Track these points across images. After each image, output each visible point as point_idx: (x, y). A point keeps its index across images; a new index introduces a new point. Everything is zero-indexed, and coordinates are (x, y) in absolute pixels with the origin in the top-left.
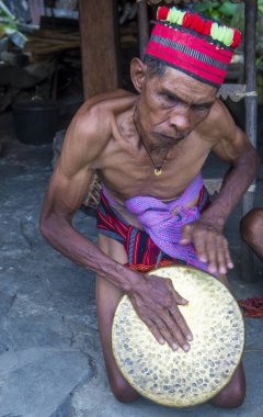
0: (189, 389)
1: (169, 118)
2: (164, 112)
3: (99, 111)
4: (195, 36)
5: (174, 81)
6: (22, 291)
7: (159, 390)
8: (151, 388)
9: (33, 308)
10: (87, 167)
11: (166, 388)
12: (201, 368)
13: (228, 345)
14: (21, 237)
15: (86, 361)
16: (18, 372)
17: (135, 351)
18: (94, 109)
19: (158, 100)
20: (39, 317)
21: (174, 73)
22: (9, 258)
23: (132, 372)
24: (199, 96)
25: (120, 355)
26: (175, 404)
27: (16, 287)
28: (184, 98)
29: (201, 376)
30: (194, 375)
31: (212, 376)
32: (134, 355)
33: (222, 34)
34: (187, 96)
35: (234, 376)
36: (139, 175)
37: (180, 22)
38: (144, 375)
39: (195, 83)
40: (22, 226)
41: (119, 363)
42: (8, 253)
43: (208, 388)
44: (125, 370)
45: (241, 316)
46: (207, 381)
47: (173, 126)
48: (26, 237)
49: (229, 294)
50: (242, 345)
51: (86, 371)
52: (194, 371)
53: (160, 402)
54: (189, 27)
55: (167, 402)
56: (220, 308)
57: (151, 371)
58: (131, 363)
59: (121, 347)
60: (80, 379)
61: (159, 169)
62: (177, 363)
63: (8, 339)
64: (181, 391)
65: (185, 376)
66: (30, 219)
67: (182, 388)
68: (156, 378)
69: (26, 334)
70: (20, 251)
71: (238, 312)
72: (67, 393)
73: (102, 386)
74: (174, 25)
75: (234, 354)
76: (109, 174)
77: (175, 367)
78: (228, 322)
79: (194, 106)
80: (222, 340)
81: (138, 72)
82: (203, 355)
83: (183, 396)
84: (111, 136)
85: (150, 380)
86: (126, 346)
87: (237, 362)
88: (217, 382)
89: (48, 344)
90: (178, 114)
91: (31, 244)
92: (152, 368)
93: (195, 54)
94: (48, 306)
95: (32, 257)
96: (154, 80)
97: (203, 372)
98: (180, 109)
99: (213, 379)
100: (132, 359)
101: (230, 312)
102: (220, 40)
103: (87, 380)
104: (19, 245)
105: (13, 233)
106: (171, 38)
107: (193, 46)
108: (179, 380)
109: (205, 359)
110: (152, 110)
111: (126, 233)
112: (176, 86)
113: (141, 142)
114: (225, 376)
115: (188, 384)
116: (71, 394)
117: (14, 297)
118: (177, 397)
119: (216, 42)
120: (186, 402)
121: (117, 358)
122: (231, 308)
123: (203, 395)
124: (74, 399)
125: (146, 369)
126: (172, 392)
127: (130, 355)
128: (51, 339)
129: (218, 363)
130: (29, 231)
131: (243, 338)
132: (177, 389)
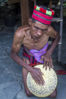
0: (44, 93)
1: (37, 33)
2: (36, 31)
3: (21, 30)
4: (42, 13)
5: (37, 24)
6: (6, 67)
7: (37, 93)
8: (36, 93)
9: (9, 72)
10: (20, 43)
11: (39, 93)
12: (47, 88)
13: (54, 83)
14: (6, 53)
15: (20, 86)
16: (4, 89)
17: (32, 84)
18: (20, 30)
19: (34, 29)
20: (10, 74)
21: (38, 22)
22: (3, 58)
23: (31, 89)
24: (44, 28)
25: (28, 85)
26: (41, 97)
27: (5, 66)
28: (40, 28)
29: (47, 90)
30: (46, 90)
31: (50, 90)
32: (32, 85)
33: (49, 13)
34: (41, 28)
35: (55, 90)
36: (32, 45)
37: (39, 10)
38: (34, 90)
39: (42, 25)
40: (6, 50)
41: (28, 87)
42: (3, 57)
43: (49, 93)
44: (30, 89)
45: (57, 76)
46: (48, 91)
47: (38, 34)
48: (7, 53)
49: (54, 71)
50: (57, 83)
51: (20, 89)
52: (46, 89)
53: (38, 96)
54: (41, 11)
55: (39, 96)
56: (52, 74)
57: (36, 89)
58: (31, 87)
59: (28, 84)
60: (19, 91)
61: (36, 43)
62: (42, 87)
63: (2, 80)
64: (43, 94)
65: (43, 90)
66: (8, 48)
67: (43, 93)
68: (37, 91)
69: (7, 79)
70: (6, 57)
71: (56, 75)
72: (16, 94)
73: (24, 92)
74: (38, 10)
75: (55, 85)
76: (25, 45)
77: (41, 88)
78: (54, 78)
79: (43, 30)
80: (52, 82)
81: (30, 21)
82: (48, 85)
83: (43, 95)
84: (25, 36)
85: (35, 91)
86: (30, 83)
87: (55, 87)
88: (51, 91)
89: (12, 81)
90: (39, 32)
91: (8, 55)
92: (36, 88)
93: (42, 18)
94: (12, 71)
95: (9, 58)
96: (33, 23)
97: (48, 89)
98: (39, 31)
99: (50, 91)
100: (31, 86)
101: (54, 75)
102: (49, 14)
103: (20, 91)
104: (6, 55)
105: (4, 52)
106: (37, 14)
107: (42, 16)
108: (42, 91)
109: (48, 86)
110: (33, 31)
111: (29, 57)
112: (38, 25)
113: (32, 37)
114: (53, 90)
115: (44, 92)
116: (17, 94)
117: (4, 69)
118: (42, 95)
119: (47, 15)
120: (44, 96)
121: (28, 86)
122: (54, 74)
123: (48, 94)
124: (17, 95)
125: (35, 89)
126: (41, 94)
127: (31, 85)
128: (12, 80)
129: (51, 87)
130: (8, 51)
131: (57, 81)
132: (42, 93)
